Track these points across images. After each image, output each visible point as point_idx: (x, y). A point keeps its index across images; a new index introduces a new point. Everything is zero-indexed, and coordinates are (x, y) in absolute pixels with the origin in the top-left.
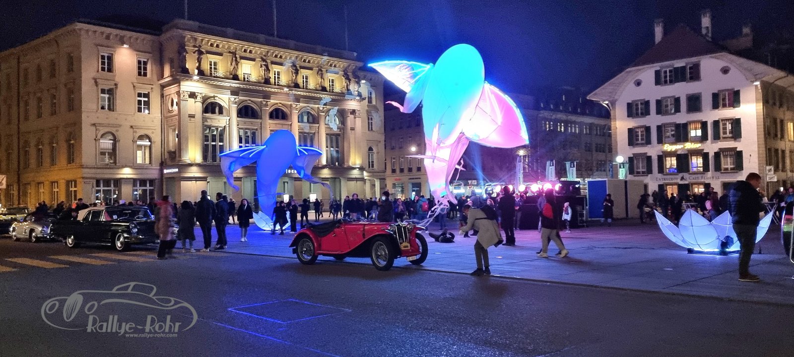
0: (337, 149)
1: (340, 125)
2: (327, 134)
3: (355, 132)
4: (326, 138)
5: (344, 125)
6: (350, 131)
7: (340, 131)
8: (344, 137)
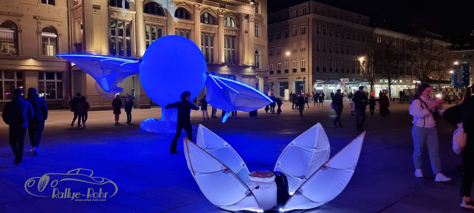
0: (233, 49)
1: (236, 28)
2: (225, 36)
3: (248, 35)
4: (225, 39)
5: (239, 28)
6: (245, 34)
7: (236, 33)
8: (239, 38)
